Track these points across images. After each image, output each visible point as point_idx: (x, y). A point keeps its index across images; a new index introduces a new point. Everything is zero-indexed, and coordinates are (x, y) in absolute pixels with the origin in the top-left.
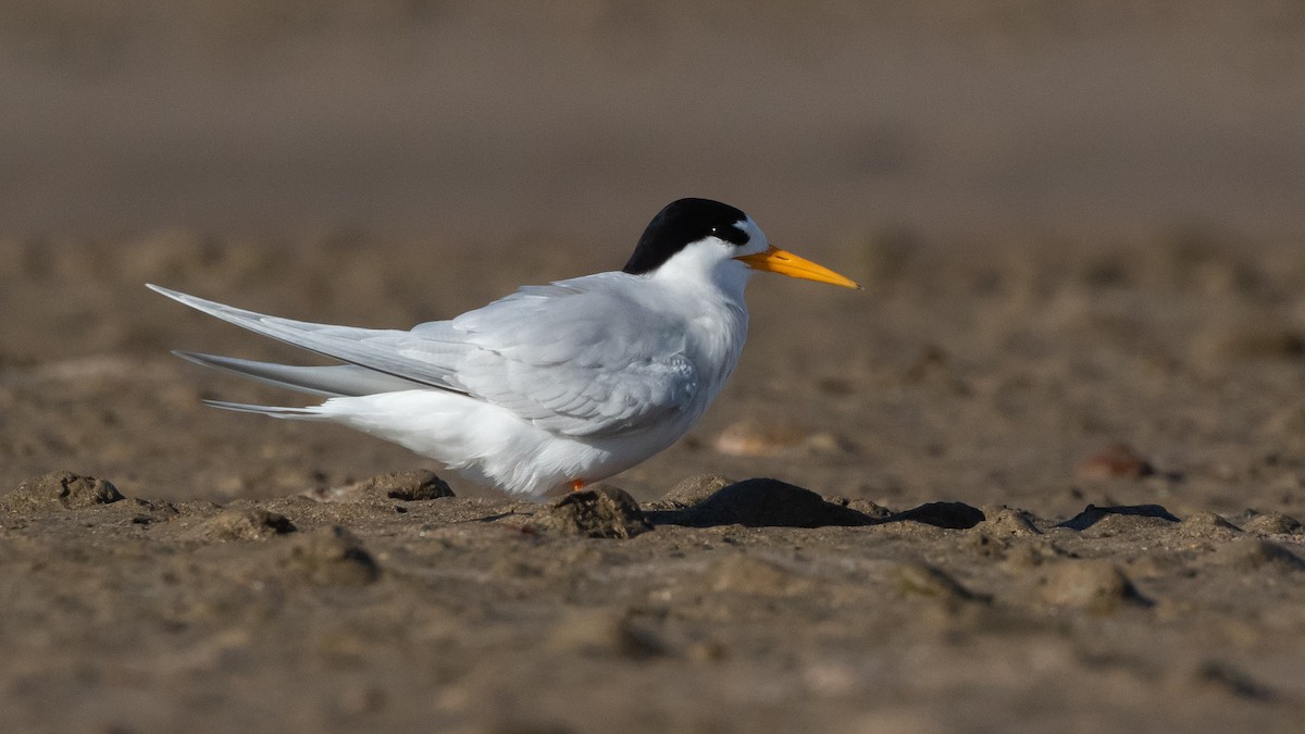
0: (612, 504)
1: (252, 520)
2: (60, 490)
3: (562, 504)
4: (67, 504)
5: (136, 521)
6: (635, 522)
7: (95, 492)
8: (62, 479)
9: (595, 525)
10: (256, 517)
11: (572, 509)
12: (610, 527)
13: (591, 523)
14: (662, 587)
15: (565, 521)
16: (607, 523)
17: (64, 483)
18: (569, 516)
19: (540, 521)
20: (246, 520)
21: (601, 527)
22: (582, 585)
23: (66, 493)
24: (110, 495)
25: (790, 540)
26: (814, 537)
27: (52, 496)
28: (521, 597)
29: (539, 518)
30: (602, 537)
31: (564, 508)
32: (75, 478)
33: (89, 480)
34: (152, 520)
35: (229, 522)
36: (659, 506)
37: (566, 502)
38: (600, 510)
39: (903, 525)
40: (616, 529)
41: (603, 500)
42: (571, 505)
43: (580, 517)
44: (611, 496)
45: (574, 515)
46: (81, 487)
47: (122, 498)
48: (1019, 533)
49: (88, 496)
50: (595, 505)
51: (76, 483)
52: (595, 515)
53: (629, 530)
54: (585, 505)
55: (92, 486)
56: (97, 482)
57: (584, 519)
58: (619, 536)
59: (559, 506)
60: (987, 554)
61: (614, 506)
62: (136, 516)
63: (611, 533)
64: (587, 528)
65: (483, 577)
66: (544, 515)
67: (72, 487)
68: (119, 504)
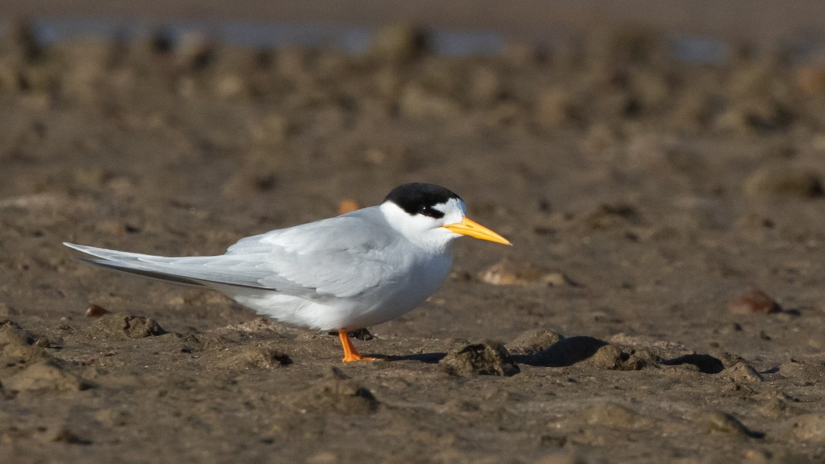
0: (494, 352)
1: (266, 356)
2: (124, 325)
3: (463, 352)
4: (128, 334)
5: (184, 351)
6: (508, 365)
7: (146, 327)
8: (125, 317)
9: (483, 366)
10: (268, 354)
11: (468, 355)
12: (492, 367)
13: (481, 364)
14: (554, 420)
15: (464, 364)
16: (490, 365)
17: (127, 320)
18: (467, 359)
19: (448, 362)
20: (261, 356)
21: (487, 367)
22: (505, 418)
23: (128, 327)
24: (156, 329)
25: (609, 380)
26: (624, 379)
27: (119, 328)
28: (471, 425)
29: (447, 360)
30: (488, 374)
31: (463, 354)
32: (133, 318)
33: (143, 320)
34: (193, 350)
35: (251, 357)
36: (514, 351)
37: (465, 350)
38: (486, 356)
39: (676, 370)
40: (496, 369)
41: (488, 349)
42: (468, 353)
43: (474, 360)
44: (493, 348)
45: (470, 359)
46: (137, 322)
47: (165, 333)
48: (749, 377)
49: (142, 330)
50: (482, 353)
51: (134, 320)
52: (483, 359)
53: (504, 370)
54: (477, 353)
55: (144, 323)
56: (148, 320)
57: (476, 361)
58: (499, 374)
59: (460, 353)
60: (745, 399)
61: (494, 354)
62: (184, 348)
63: (493, 372)
64: (478, 368)
65: (441, 410)
66: (451, 359)
67: (132, 323)
68: (165, 336)
